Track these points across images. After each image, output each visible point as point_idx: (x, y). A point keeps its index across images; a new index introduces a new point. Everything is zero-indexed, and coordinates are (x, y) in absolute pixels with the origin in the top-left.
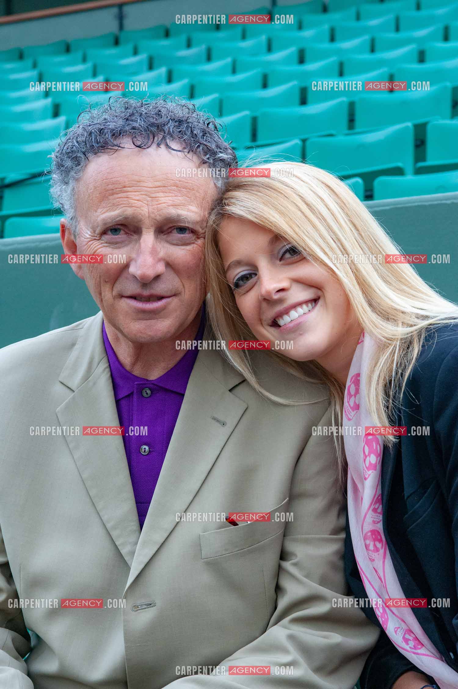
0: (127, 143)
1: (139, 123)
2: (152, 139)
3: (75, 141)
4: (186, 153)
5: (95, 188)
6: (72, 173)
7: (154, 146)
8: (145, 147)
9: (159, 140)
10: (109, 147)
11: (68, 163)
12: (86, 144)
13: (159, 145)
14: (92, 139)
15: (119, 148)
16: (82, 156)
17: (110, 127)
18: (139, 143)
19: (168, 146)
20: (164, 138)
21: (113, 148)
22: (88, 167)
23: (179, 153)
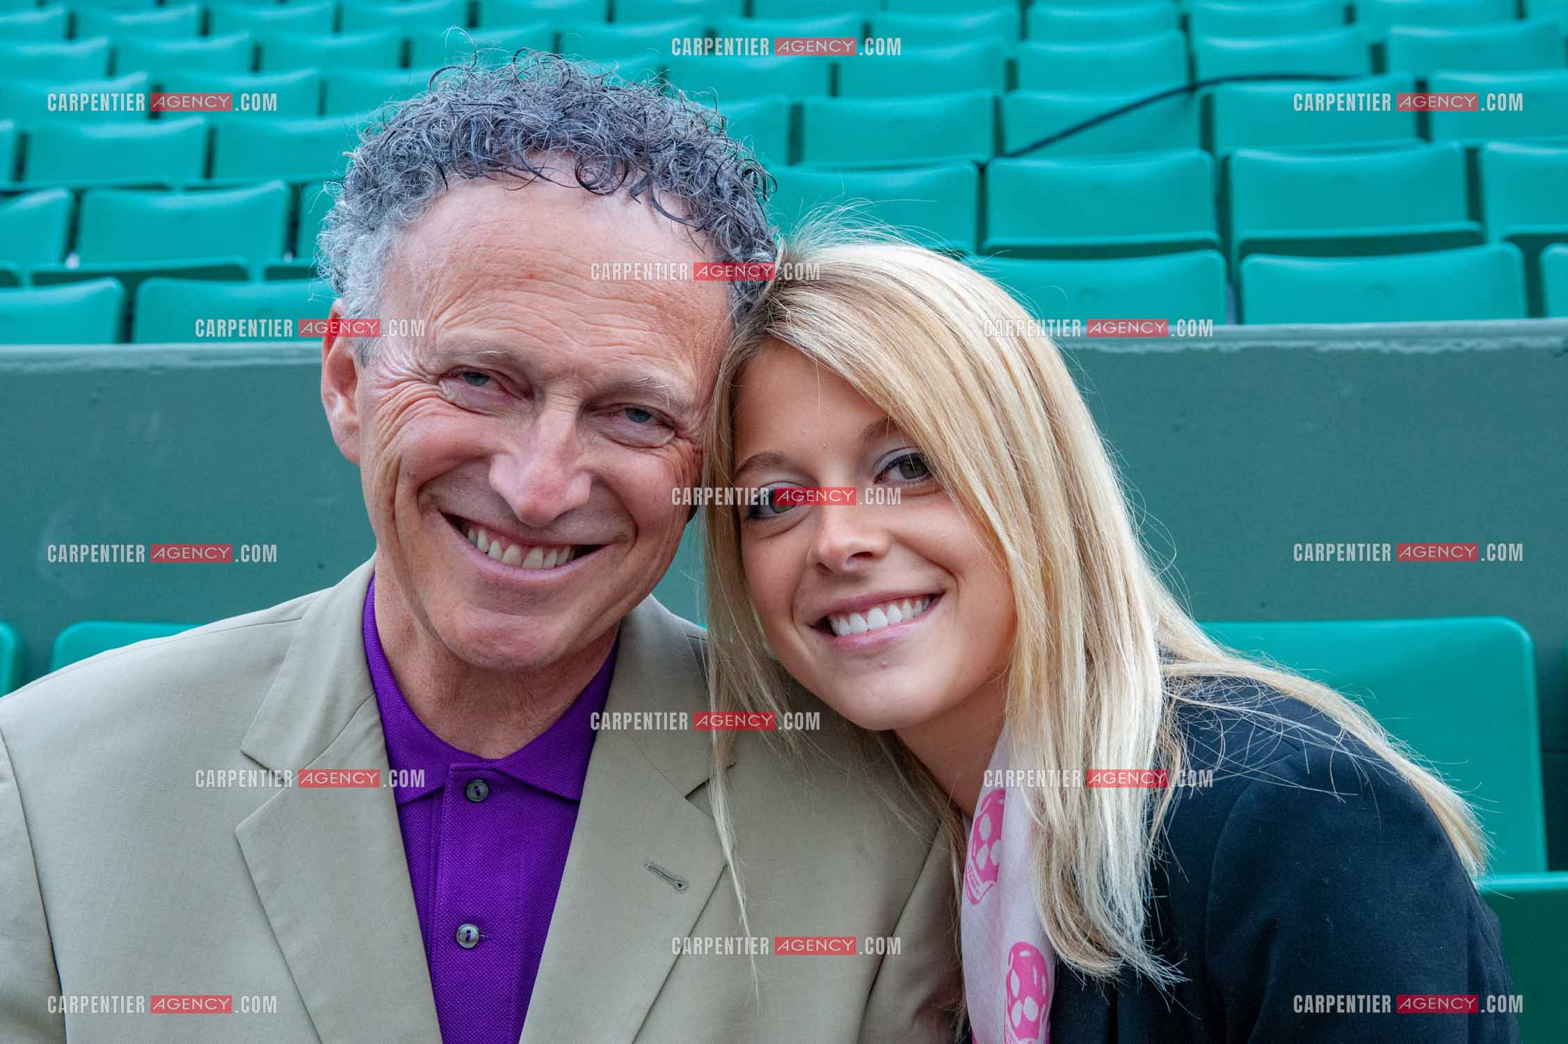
0: (559, 169)
1: (599, 130)
2: (620, 177)
3: (424, 134)
4: (691, 229)
5: (453, 260)
6: (396, 210)
7: (622, 194)
8: (600, 191)
9: (635, 182)
10: (511, 170)
11: (394, 183)
12: (451, 147)
13: (633, 194)
14: (469, 138)
15: (538, 178)
16: (433, 172)
17: (523, 120)
18: (588, 178)
19: (652, 200)
20: (647, 181)
21: (522, 173)
22: (441, 203)
23: (675, 225)
